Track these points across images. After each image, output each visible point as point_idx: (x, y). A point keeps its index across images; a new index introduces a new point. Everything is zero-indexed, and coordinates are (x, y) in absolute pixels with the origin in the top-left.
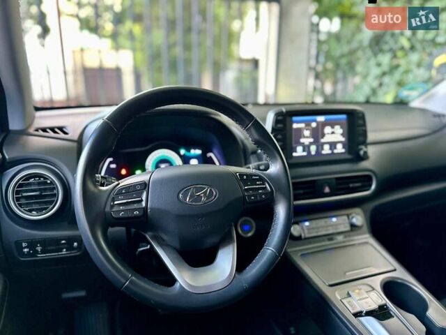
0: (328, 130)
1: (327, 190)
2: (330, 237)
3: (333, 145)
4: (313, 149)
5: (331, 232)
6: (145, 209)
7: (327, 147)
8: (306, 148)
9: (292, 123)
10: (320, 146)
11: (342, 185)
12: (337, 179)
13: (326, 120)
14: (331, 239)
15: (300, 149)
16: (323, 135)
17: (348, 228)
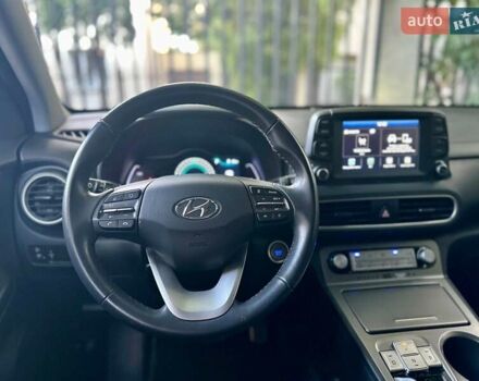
0: (392, 138)
1: (386, 214)
2: (387, 273)
3: (398, 158)
4: (371, 162)
5: (389, 267)
7: (389, 161)
8: (360, 160)
9: (342, 128)
10: (380, 159)
11: (407, 209)
12: (401, 200)
13: (389, 126)
14: (389, 276)
15: (352, 161)
16: (386, 145)
17: (414, 265)
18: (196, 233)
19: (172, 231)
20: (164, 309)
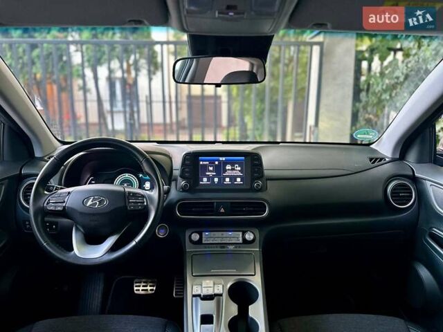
0: (229, 167)
1: (222, 210)
2: (223, 245)
3: (233, 178)
4: (216, 180)
5: (225, 242)
6: (64, 207)
7: (227, 180)
8: (210, 179)
9: (199, 161)
10: (222, 179)
11: (235, 208)
12: (232, 203)
13: (226, 160)
14: (224, 247)
15: (205, 180)
16: (225, 171)
17: (241, 241)
18: (94, 215)
19: (81, 213)
20: (73, 252)
